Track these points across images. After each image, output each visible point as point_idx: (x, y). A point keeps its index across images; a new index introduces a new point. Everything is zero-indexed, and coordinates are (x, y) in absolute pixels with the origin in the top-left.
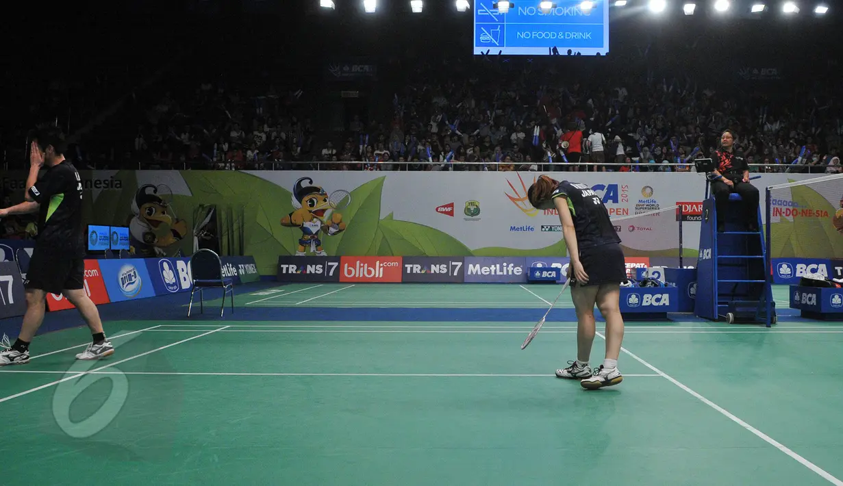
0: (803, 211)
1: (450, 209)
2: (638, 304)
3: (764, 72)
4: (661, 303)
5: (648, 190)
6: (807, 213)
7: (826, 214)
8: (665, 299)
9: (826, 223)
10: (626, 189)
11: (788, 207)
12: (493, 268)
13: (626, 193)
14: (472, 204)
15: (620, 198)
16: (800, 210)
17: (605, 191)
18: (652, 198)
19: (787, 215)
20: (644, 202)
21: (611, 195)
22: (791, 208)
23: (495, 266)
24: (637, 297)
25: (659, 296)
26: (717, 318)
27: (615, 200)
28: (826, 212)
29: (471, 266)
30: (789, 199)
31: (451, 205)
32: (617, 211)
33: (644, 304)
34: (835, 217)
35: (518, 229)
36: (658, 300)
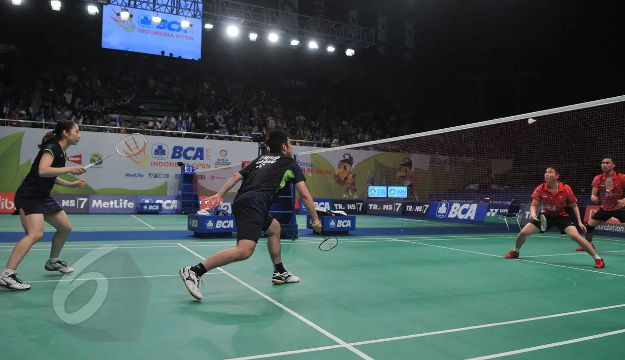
0: (317, 170)
1: (78, 159)
2: (213, 227)
3: (298, 83)
4: (228, 227)
5: (224, 153)
6: (320, 171)
7: (330, 172)
8: (231, 224)
9: (330, 178)
10: (209, 151)
11: (308, 167)
12: (112, 203)
13: (209, 153)
14: (96, 156)
15: (205, 157)
16: (315, 170)
17: (195, 151)
18: (226, 158)
19: (308, 172)
20: (221, 160)
21: (199, 154)
22: (311, 168)
23: (114, 202)
24: (212, 222)
25: (227, 222)
26: (263, 235)
27: (202, 158)
28: (330, 171)
29: (94, 202)
30: (309, 162)
31: (80, 156)
32: (203, 166)
33: (217, 227)
34: (335, 175)
35: (131, 176)
36: (226, 224)
